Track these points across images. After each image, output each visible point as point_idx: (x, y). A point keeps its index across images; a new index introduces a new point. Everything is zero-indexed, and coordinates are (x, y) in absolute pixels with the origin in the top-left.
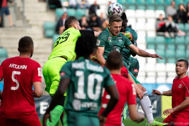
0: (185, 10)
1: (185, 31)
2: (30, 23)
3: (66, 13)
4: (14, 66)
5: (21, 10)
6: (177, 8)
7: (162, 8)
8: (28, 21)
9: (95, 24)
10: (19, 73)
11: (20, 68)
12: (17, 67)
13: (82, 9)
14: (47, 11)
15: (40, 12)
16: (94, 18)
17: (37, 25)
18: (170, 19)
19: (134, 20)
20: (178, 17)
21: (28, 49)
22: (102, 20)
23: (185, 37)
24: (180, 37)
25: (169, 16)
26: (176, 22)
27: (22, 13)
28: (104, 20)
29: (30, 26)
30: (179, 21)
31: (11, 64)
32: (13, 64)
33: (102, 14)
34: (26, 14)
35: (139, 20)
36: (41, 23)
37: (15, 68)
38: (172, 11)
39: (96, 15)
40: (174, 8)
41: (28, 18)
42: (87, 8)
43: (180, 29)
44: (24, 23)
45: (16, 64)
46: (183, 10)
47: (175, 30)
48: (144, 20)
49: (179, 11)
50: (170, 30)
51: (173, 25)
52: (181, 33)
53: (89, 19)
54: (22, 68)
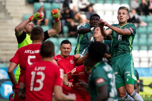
0: (146, 3)
1: (147, 22)
2: (12, 15)
3: (43, 6)
4: (29, 52)
5: (3, 4)
6: (140, 2)
7: (127, 2)
8: (9, 14)
9: (68, 16)
10: (34, 57)
11: (35, 53)
12: (32, 52)
13: (57, 3)
14: (26, 5)
15: (20, 6)
16: (68, 11)
17: (18, 17)
18: (134, 11)
19: (103, 13)
20: (141, 10)
21: (40, 37)
22: (74, 13)
23: (147, 27)
24: (142, 27)
25: (133, 9)
26: (139, 14)
27: (4, 6)
28: (76, 13)
29: (12, 18)
30: (142, 13)
31: (26, 51)
32: (28, 50)
33: (74, 7)
34: (7, 8)
35: (107, 13)
36: (21, 16)
37: (30, 53)
38: (136, 5)
39: (69, 8)
40: (137, 2)
41: (9, 11)
42: (61, 2)
43: (143, 20)
44: (5, 15)
45: (31, 50)
46: (145, 4)
47: (138, 21)
48: (111, 13)
49: (141, 5)
50: (133, 21)
51: (137, 16)
52: (143, 24)
53: (63, 12)
54: (36, 53)
